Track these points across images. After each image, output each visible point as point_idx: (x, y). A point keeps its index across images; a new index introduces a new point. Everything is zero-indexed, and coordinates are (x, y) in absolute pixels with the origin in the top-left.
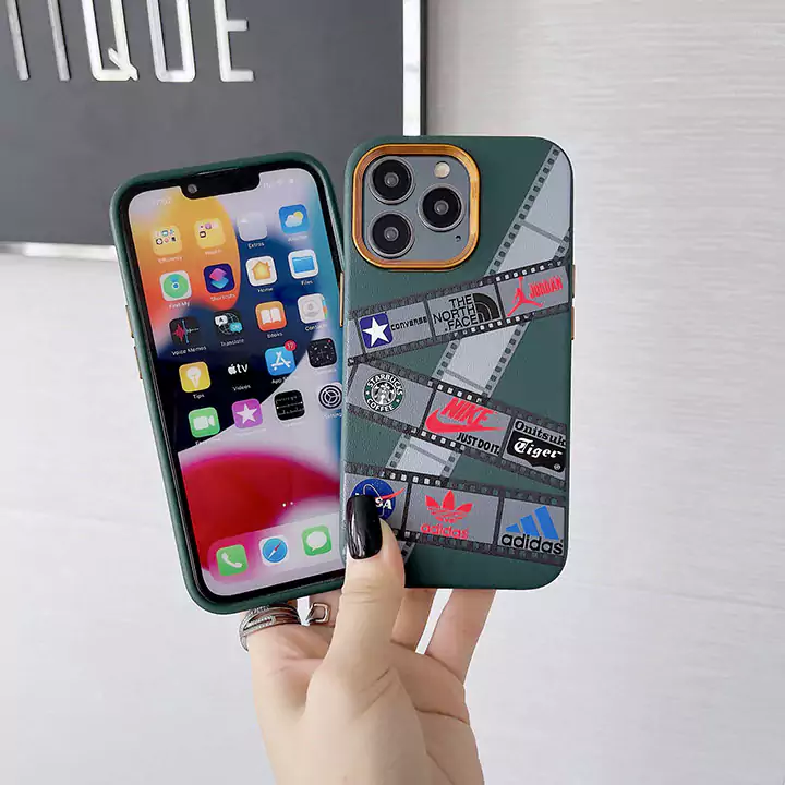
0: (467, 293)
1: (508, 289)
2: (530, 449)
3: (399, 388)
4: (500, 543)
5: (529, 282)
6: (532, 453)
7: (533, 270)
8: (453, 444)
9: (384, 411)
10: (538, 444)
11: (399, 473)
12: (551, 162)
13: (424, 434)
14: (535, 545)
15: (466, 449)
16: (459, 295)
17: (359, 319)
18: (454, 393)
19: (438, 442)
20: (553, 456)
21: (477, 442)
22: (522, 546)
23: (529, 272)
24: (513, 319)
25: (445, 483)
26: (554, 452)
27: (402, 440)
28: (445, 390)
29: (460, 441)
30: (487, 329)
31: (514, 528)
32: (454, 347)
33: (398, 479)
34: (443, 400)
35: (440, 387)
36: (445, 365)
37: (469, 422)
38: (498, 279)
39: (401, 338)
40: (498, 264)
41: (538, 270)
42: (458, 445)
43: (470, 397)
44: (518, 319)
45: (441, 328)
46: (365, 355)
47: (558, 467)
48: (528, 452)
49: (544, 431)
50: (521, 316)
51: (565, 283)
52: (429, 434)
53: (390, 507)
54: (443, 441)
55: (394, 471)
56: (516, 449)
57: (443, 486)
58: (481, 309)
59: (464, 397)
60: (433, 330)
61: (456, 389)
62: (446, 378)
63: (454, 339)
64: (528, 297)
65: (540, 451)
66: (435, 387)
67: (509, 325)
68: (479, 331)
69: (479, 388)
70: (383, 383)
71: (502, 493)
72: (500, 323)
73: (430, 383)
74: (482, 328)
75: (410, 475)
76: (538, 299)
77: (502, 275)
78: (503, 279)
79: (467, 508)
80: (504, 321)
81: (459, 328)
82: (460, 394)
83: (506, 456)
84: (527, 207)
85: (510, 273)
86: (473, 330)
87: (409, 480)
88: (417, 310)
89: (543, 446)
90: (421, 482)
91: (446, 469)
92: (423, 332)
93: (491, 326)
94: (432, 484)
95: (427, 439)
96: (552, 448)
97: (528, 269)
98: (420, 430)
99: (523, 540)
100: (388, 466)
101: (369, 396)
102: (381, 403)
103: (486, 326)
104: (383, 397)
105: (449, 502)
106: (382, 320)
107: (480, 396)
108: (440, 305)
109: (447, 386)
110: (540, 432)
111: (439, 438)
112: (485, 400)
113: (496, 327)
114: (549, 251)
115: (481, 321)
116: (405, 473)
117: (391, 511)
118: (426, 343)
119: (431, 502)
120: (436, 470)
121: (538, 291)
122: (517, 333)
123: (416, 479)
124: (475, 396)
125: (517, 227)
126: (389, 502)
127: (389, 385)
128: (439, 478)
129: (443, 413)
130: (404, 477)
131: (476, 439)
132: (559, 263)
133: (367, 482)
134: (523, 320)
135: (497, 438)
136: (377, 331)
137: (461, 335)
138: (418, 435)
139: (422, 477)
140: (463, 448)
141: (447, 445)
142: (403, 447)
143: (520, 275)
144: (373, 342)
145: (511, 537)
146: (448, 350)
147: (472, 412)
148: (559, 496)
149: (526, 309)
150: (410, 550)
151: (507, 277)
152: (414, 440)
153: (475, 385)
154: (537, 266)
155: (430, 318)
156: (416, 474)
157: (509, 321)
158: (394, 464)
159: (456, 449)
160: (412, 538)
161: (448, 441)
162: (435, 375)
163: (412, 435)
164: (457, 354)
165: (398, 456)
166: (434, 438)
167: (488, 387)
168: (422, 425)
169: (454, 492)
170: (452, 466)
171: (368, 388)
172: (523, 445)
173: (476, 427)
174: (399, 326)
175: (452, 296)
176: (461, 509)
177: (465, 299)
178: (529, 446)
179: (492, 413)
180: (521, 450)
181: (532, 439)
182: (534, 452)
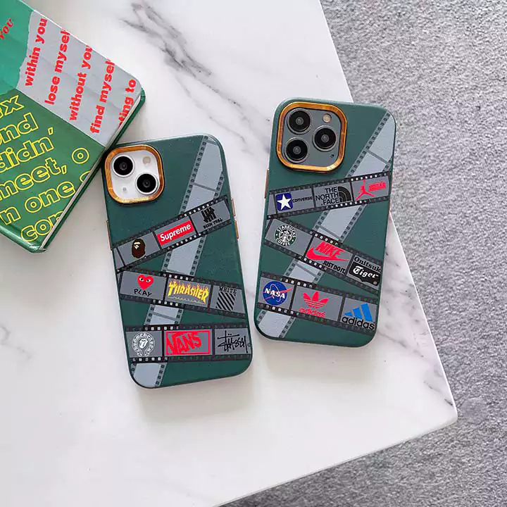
1: (357, 186)
2: (362, 272)
3: (294, 233)
4: (341, 321)
5: (368, 183)
7: (371, 177)
8: (320, 266)
9: (285, 245)
10: (366, 270)
11: (290, 279)
12: (386, 120)
13: (305, 260)
14: (360, 324)
15: (328, 269)
16: (330, 187)
18: (324, 239)
19: (312, 265)
20: (373, 277)
21: (333, 266)
22: (353, 323)
23: (369, 178)
24: (358, 202)
25: (314, 286)
26: (374, 275)
27: (294, 261)
28: (319, 237)
29: (324, 265)
30: (344, 206)
31: (350, 314)
32: (326, 214)
33: (289, 282)
34: (317, 242)
35: (316, 235)
36: (320, 223)
37: (331, 255)
38: (352, 180)
39: (298, 206)
40: (353, 171)
41: (374, 177)
42: (323, 267)
43: (332, 242)
44: (361, 202)
45: (319, 203)
46: (277, 214)
47: (375, 283)
48: (361, 274)
49: (370, 263)
50: (363, 201)
51: (387, 185)
52: (308, 260)
53: (284, 297)
54: (315, 264)
55: (287, 278)
56: (354, 271)
57: (313, 288)
58: (341, 195)
59: (329, 241)
60: (315, 204)
61: (325, 237)
62: (320, 230)
63: (326, 209)
64: (367, 191)
65: (367, 273)
66: (313, 235)
68: (339, 207)
69: (337, 237)
70: (286, 230)
71: (344, 294)
72: (351, 204)
73: (311, 233)
74: (341, 205)
75: (296, 281)
77: (354, 178)
78: (355, 180)
79: (325, 301)
80: (353, 203)
81: (329, 204)
82: (326, 240)
83: (348, 275)
84: (371, 143)
85: (359, 177)
86: (337, 206)
87: (295, 284)
88: (307, 192)
89: (369, 271)
90: (302, 285)
91: (316, 279)
92: (309, 204)
94: (307, 287)
95: (307, 262)
96: (374, 273)
97: (369, 176)
98: (303, 257)
99: (353, 320)
100: (285, 275)
101: (278, 237)
102: (284, 241)
103: (344, 204)
104: (285, 237)
105: (316, 297)
106: (288, 196)
107: (337, 242)
108: (319, 191)
109: (320, 235)
110: (367, 263)
111: (313, 262)
112: (340, 244)
113: (349, 205)
114: (380, 167)
115: (341, 201)
116: (293, 279)
118: (309, 211)
119: (306, 296)
120: (311, 279)
121: (373, 188)
122: (360, 209)
123: (299, 283)
124: (335, 241)
125: (365, 153)
126: (283, 294)
127: (289, 231)
128: (311, 284)
129: (317, 249)
132: (385, 174)
133: (272, 283)
134: (363, 203)
135: (344, 265)
136: (284, 202)
137: (330, 208)
138: (302, 260)
139: (302, 282)
140: (325, 269)
141: (317, 267)
142: (294, 265)
143: (364, 178)
144: (282, 207)
145: (347, 319)
146: (322, 215)
147: (332, 250)
148: (375, 299)
149: (365, 197)
150: (293, 321)
151: (357, 179)
152: (300, 262)
153: (335, 236)
154: (373, 175)
155: (314, 198)
156: (299, 281)
157: (356, 203)
158: (288, 274)
159: (322, 269)
160: (294, 315)
161: (318, 265)
162: (314, 229)
163: (299, 259)
164: (327, 218)
165: (291, 270)
166: (310, 262)
167: (342, 237)
168: (305, 255)
169: (319, 292)
170: (319, 278)
171: (277, 232)
172: (358, 270)
173: (334, 258)
174: (297, 200)
175: (327, 187)
176: (322, 301)
177: (334, 189)
178: (361, 270)
179: (343, 251)
180: (357, 272)
181: (363, 267)
182: (364, 274)
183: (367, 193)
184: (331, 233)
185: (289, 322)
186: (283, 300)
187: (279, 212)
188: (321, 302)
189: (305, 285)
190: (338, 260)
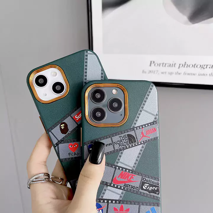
0: (125, 134)
1: (138, 132)
2: (148, 187)
5: (144, 130)
6: (149, 189)
10: (151, 185)
11: (104, 200)
12: (151, 89)
13: (112, 185)
15: (128, 189)
16: (122, 135)
17: (88, 145)
18: (122, 170)
19: (117, 188)
20: (156, 189)
21: (130, 186)
24: (141, 143)
25: (120, 202)
26: (156, 188)
27: (105, 187)
28: (119, 169)
29: (125, 187)
30: (132, 146)
32: (122, 153)
33: (104, 202)
34: (118, 172)
35: (117, 168)
36: (119, 160)
38: (135, 129)
40: (135, 124)
42: (124, 188)
43: (127, 171)
44: (142, 142)
45: (117, 147)
47: (157, 193)
48: (148, 189)
49: (153, 180)
52: (114, 185)
54: (119, 187)
55: (102, 199)
56: (144, 187)
57: (119, 203)
58: (130, 139)
59: (126, 171)
60: (114, 148)
61: (123, 168)
62: (119, 165)
63: (121, 150)
64: (145, 135)
65: (152, 188)
66: (115, 168)
67: (140, 145)
68: (130, 147)
69: (131, 167)
71: (139, 203)
72: (136, 144)
75: (108, 200)
76: (148, 135)
77: (136, 128)
78: (137, 129)
79: (128, 210)
80: (138, 143)
81: (123, 146)
82: (124, 170)
83: (141, 190)
84: (144, 104)
85: (139, 127)
86: (128, 147)
87: (108, 202)
88: (108, 141)
89: (153, 186)
90: (112, 202)
91: (121, 197)
92: (110, 149)
93: (134, 145)
94: (116, 203)
95: (114, 187)
96: (155, 186)
97: (145, 125)
98: (111, 184)
103: (132, 145)
105: (122, 209)
108: (116, 139)
109: (119, 167)
110: (151, 181)
112: (132, 171)
113: (135, 145)
114: (152, 119)
115: (130, 143)
116: (106, 199)
118: (111, 152)
119: (115, 209)
120: (117, 197)
121: (148, 132)
122: (143, 147)
123: (110, 202)
124: (129, 170)
125: (141, 111)
126: (101, 211)
128: (117, 200)
129: (119, 177)
131: (130, 185)
132: (155, 123)
134: (144, 143)
135: (137, 184)
137: (124, 149)
138: (110, 186)
139: (112, 200)
140: (126, 189)
141: (120, 188)
142: (105, 190)
143: (142, 127)
146: (120, 154)
149: (145, 139)
152: (109, 187)
153: (129, 166)
154: (148, 124)
155: (113, 144)
156: (110, 200)
158: (102, 197)
159: (124, 189)
161: (121, 187)
162: (116, 164)
163: (108, 186)
164: (123, 155)
165: (104, 193)
166: (116, 186)
167: (134, 167)
168: (111, 182)
169: (123, 205)
170: (123, 195)
172: (146, 186)
173: (130, 181)
175: (120, 136)
177: (124, 136)
179: (135, 176)
180: (145, 188)
181: (149, 184)
182: (150, 188)
183: (145, 136)
184: (126, 165)
188: (125, 211)
189: (114, 202)
190: (133, 182)
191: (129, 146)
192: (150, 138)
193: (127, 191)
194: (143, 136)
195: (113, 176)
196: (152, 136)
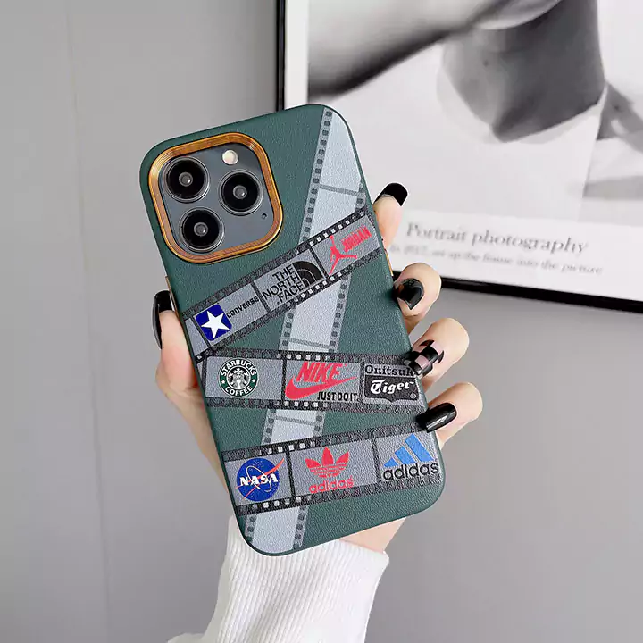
0: (287, 264)
1: (322, 250)
2: (385, 387)
3: (251, 368)
5: (339, 238)
6: (388, 391)
7: (340, 226)
8: (316, 405)
9: (244, 394)
10: (391, 381)
11: (274, 447)
12: (328, 124)
13: (287, 404)
14: (414, 472)
15: (332, 407)
16: (281, 269)
17: (195, 317)
18: (303, 358)
19: (301, 407)
20: (407, 387)
22: (403, 476)
23: (337, 230)
24: (335, 275)
25: (318, 441)
27: (269, 415)
28: (294, 358)
29: (321, 400)
30: (315, 291)
31: (391, 462)
32: (291, 316)
33: (275, 452)
34: (294, 367)
35: (289, 356)
36: (288, 335)
37: (324, 380)
38: (311, 243)
39: (239, 323)
40: (308, 230)
41: (345, 226)
42: (320, 405)
43: (318, 358)
44: (340, 274)
45: (273, 303)
46: (210, 348)
47: (412, 396)
48: (385, 391)
49: (392, 367)
50: (342, 271)
51: (371, 227)
52: (291, 403)
53: (276, 480)
54: (306, 405)
55: (271, 446)
56: (373, 391)
57: (318, 445)
58: (303, 275)
59: (313, 359)
60: (267, 308)
61: (304, 354)
62: (292, 347)
63: (288, 309)
64: (342, 252)
65: (394, 386)
66: (284, 358)
67: (334, 281)
68: (308, 296)
69: (324, 347)
70: (235, 369)
71: (371, 434)
72: (325, 283)
73: (279, 356)
74: (310, 291)
75: (285, 445)
76: (350, 252)
77: (314, 239)
78: (316, 242)
79: (344, 458)
80: (328, 280)
81: (290, 298)
82: (308, 357)
83: (366, 400)
84: (319, 171)
85: (321, 235)
86: (303, 296)
87: (286, 450)
88: (247, 292)
89: (396, 381)
90: (297, 448)
91: (317, 429)
92: (257, 311)
93: (318, 287)
94: (307, 447)
95: (291, 407)
96: (404, 381)
97: (335, 226)
98: (282, 402)
99: (401, 470)
100: (263, 443)
101: (226, 385)
102: (239, 388)
103: (314, 289)
104: (239, 381)
105: (327, 458)
106: (216, 311)
107: (327, 354)
108: (265, 282)
109: (294, 354)
110: (388, 369)
111: (301, 403)
112: (332, 355)
113: (322, 287)
114: (350, 206)
115: (307, 285)
116: (279, 444)
117: (277, 483)
118: (263, 321)
119: (311, 464)
120: (309, 433)
122: (343, 287)
123: (291, 447)
124: (323, 355)
125: (315, 192)
126: (273, 476)
127: (241, 369)
128: (311, 439)
129: (298, 379)
130: (280, 449)
131: (334, 394)
132: (361, 214)
134: (345, 275)
135: (354, 387)
136: (215, 323)
137: (294, 304)
138: (282, 407)
139: (296, 444)
140: (325, 405)
141: (311, 407)
142: (272, 421)
143: (330, 234)
144: (214, 334)
145: (391, 472)
146: (287, 320)
147: (323, 371)
149: (344, 263)
150: (305, 513)
151: (319, 239)
152: (279, 412)
153: (319, 345)
154: (342, 222)
155: (260, 297)
156: (290, 443)
157: (332, 279)
158: (268, 440)
159: (320, 408)
160: (304, 502)
161: (311, 403)
162: (281, 348)
163: (276, 408)
164: (296, 322)
165: (270, 431)
166: (296, 404)
167: (332, 343)
168: (283, 396)
169: (329, 448)
170: (321, 424)
171: (223, 378)
172: (378, 386)
173: (332, 382)
174: (234, 312)
175: (273, 272)
176: (340, 460)
177: (287, 270)
178: (383, 385)
179: (341, 366)
180: (377, 391)
181: (384, 378)
182: (390, 389)
183: (343, 256)
184: (311, 344)
185: (301, 518)
186: (275, 485)
187: (212, 343)
188: (339, 462)
189: (302, 446)
190: (339, 382)
191: (306, 293)
192: (359, 258)
193: (330, 408)
194: (339, 256)
195: (284, 379)
196: (360, 252)
